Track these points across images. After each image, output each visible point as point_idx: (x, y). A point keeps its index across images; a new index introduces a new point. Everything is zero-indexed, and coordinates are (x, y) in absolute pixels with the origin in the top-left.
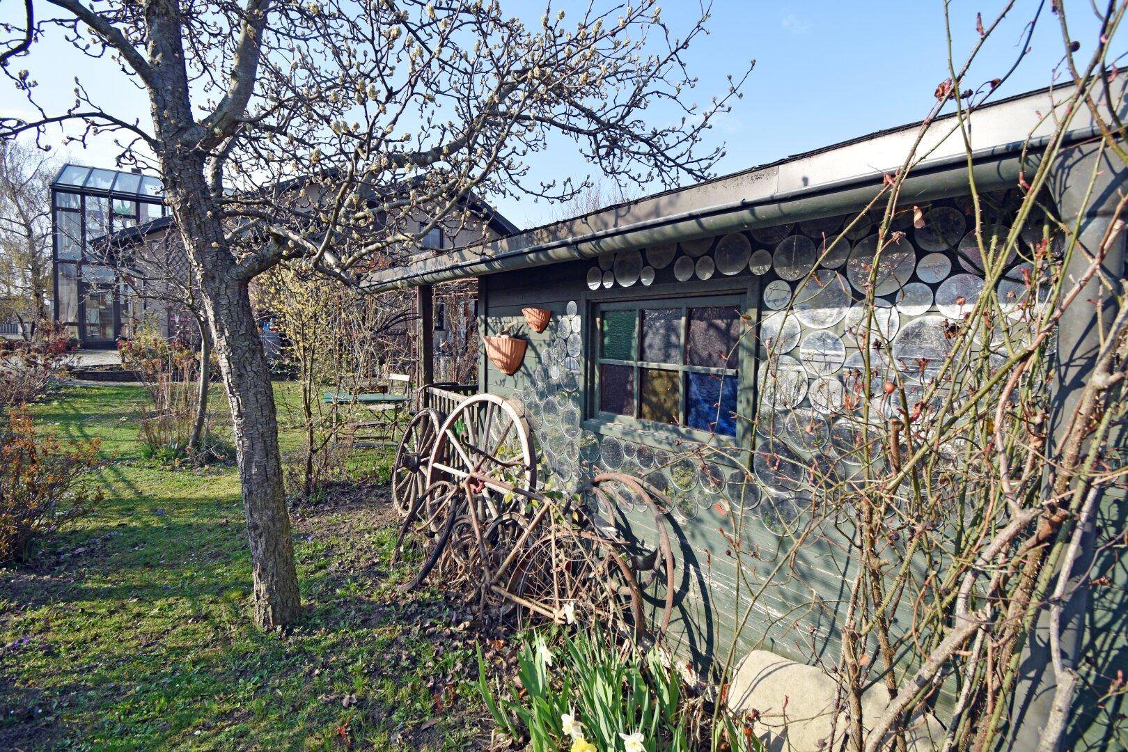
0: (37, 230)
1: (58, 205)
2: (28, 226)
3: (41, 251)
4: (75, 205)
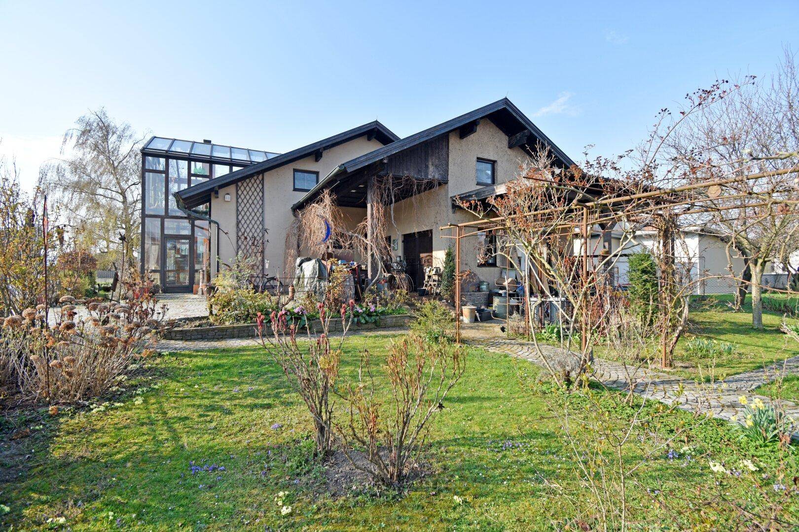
0: (130, 199)
1: (147, 168)
2: (123, 193)
3: (132, 214)
4: (161, 167)
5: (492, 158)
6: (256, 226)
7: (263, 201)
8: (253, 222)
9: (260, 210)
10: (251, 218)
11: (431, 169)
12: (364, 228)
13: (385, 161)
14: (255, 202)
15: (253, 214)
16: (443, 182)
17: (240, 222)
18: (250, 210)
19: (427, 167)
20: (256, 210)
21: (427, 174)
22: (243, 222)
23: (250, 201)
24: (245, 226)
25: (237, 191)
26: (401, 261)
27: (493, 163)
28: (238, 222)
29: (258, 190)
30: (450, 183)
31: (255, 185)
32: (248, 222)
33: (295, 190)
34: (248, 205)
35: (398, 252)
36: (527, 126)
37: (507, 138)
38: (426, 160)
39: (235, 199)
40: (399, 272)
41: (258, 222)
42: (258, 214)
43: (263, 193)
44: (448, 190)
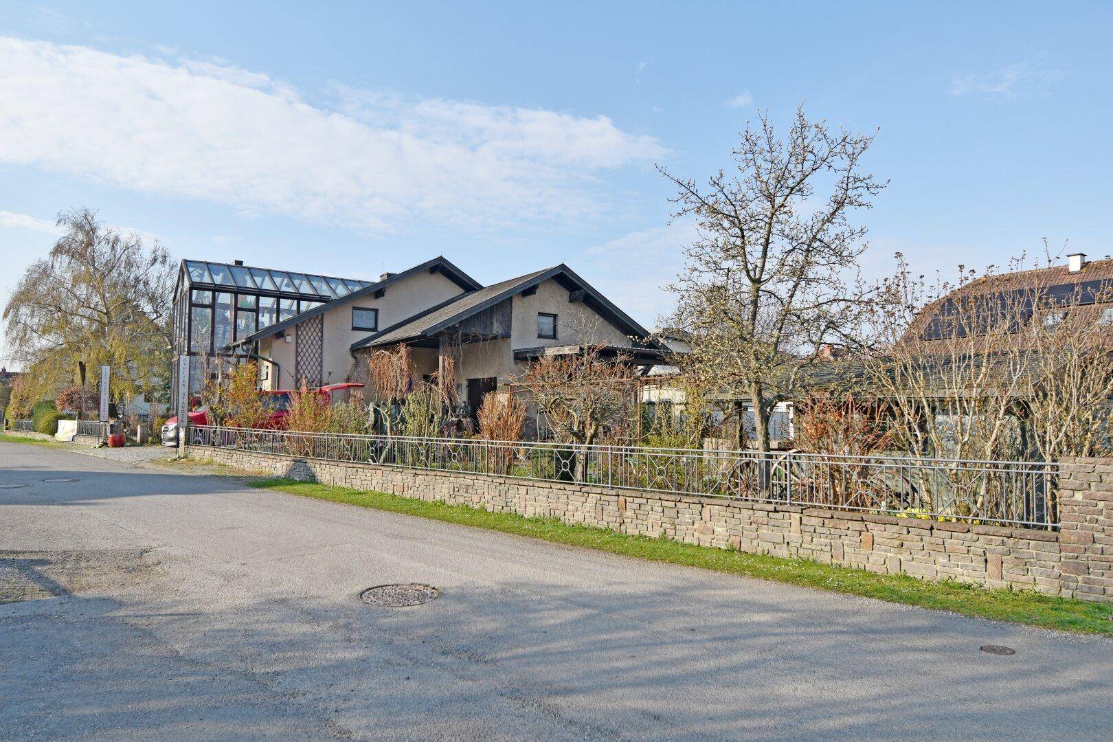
1: (194, 302)
4: (207, 301)
5: (553, 312)
6: (314, 368)
7: (322, 341)
8: (312, 364)
9: (319, 351)
10: (309, 359)
11: (496, 325)
12: (436, 378)
13: (457, 326)
14: (314, 342)
15: (312, 355)
16: (507, 336)
17: (299, 363)
18: (309, 351)
19: (492, 324)
20: (314, 351)
21: (492, 330)
22: (302, 363)
23: (310, 342)
24: (304, 367)
25: (297, 331)
26: (465, 406)
27: (555, 316)
28: (298, 363)
29: (317, 330)
30: (512, 338)
31: (315, 325)
32: (307, 363)
33: (354, 329)
34: (307, 346)
35: (462, 398)
36: (582, 286)
37: (568, 292)
38: (492, 317)
39: (295, 340)
40: (464, 417)
41: (317, 364)
42: (317, 355)
43: (322, 333)
44: (510, 344)
